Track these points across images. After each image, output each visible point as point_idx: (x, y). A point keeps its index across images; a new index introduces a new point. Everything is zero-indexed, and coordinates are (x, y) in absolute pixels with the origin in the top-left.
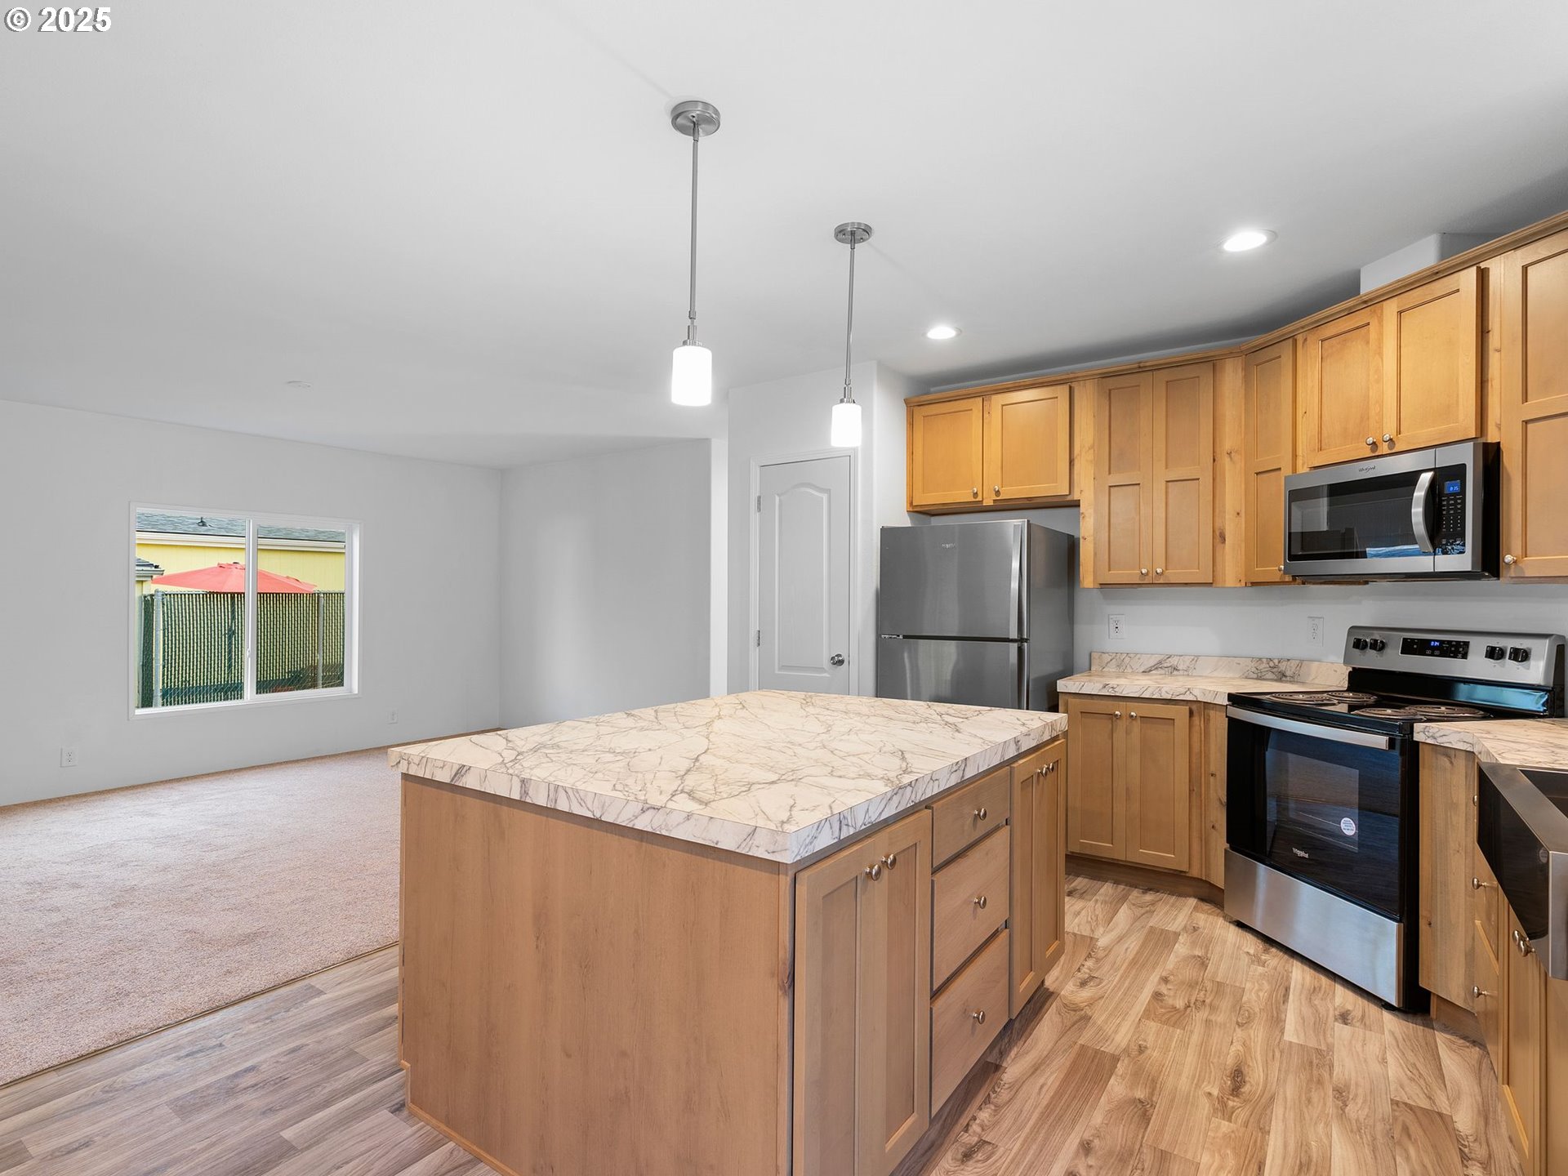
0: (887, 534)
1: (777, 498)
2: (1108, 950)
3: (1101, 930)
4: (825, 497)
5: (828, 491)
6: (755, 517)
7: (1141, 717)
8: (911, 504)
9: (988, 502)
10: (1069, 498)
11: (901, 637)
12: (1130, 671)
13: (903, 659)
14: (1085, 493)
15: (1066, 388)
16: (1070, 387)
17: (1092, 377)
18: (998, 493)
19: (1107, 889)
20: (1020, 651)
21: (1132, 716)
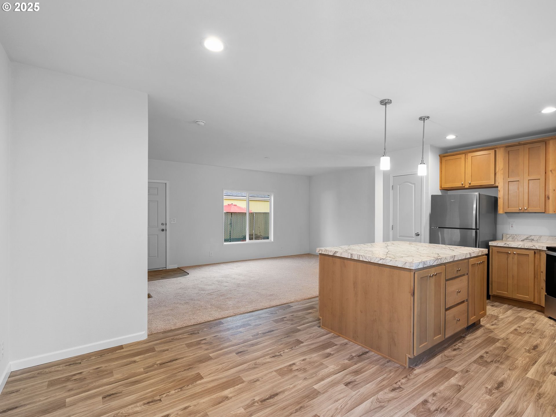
0: (434, 197)
1: (398, 186)
2: (502, 319)
3: (501, 315)
4: (413, 186)
5: (414, 184)
6: (391, 192)
7: (517, 254)
8: (441, 187)
9: (467, 187)
10: (494, 185)
11: (438, 228)
12: (517, 240)
13: (438, 234)
14: (500, 183)
15: (494, 151)
16: (495, 150)
17: (502, 147)
18: (470, 184)
19: (506, 306)
20: (476, 232)
21: (514, 253)
